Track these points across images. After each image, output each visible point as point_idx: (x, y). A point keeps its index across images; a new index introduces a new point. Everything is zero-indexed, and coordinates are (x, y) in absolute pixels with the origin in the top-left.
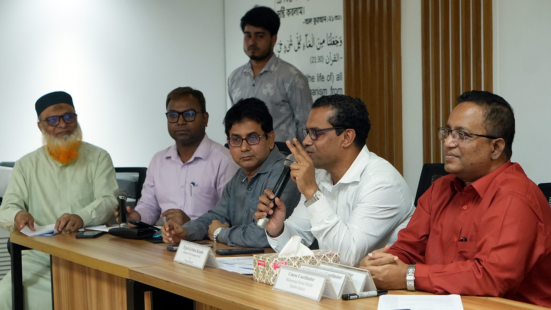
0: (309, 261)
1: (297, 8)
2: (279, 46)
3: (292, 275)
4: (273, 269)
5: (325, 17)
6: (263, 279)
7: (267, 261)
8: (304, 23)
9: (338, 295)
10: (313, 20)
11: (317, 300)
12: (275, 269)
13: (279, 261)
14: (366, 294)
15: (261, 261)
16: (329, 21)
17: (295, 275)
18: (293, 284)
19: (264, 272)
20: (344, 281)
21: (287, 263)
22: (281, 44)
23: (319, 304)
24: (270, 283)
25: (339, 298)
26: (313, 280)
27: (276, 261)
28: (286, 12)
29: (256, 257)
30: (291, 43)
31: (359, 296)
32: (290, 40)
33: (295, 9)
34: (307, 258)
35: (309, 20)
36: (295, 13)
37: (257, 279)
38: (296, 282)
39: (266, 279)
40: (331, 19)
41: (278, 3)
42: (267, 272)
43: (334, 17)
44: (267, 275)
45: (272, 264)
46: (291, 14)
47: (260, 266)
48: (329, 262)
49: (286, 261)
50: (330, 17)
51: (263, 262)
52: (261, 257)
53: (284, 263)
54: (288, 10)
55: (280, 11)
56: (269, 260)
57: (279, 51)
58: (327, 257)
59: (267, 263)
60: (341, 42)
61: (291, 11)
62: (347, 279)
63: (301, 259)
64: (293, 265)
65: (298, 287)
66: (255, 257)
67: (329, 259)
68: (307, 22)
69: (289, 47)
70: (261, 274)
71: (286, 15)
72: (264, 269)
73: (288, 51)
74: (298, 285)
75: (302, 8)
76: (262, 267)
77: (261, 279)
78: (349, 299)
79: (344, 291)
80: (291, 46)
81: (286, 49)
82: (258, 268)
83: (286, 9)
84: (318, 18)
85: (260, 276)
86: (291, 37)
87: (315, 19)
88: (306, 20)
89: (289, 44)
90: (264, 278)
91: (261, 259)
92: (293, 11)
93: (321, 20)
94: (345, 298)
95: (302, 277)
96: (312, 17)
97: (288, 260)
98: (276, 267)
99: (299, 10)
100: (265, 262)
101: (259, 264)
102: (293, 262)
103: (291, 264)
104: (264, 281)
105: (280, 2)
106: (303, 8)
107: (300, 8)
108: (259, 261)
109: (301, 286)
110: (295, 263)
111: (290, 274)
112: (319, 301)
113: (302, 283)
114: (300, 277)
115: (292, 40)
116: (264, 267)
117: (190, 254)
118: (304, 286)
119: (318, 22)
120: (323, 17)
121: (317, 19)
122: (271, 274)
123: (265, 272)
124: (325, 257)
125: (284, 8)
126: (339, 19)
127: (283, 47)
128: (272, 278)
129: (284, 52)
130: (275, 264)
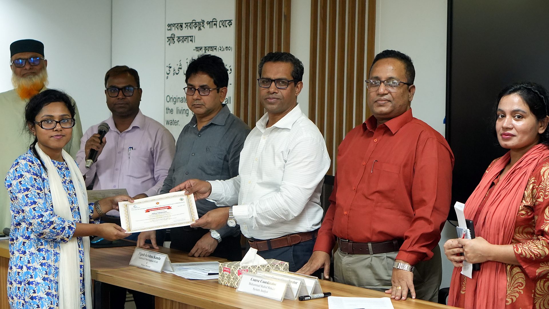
0: (265, 269)
1: (189, 37)
2: (168, 68)
3: (255, 280)
4: (237, 275)
5: (216, 47)
6: (227, 283)
7: (232, 268)
8: (194, 50)
9: (295, 296)
10: (203, 48)
11: (281, 300)
12: (239, 275)
13: (242, 269)
14: (316, 296)
15: (227, 268)
16: (220, 50)
17: (257, 281)
18: (256, 287)
19: (228, 277)
20: (300, 285)
21: (248, 270)
22: (170, 67)
23: (282, 303)
24: (234, 286)
25: (296, 299)
26: (275, 285)
27: (240, 269)
28: (176, 39)
29: (222, 264)
30: (180, 67)
31: (312, 297)
32: (179, 64)
33: (185, 37)
34: (263, 266)
35: (200, 48)
36: (185, 41)
37: (222, 282)
38: (259, 286)
39: (231, 283)
40: (222, 49)
41: (168, 30)
42: (232, 278)
43: (224, 47)
44: (232, 279)
45: (236, 271)
46: (181, 41)
47: (225, 272)
48: (281, 269)
49: (247, 269)
50: (220, 47)
51: (228, 269)
52: (227, 265)
53: (246, 270)
54: (179, 38)
55: (170, 37)
56: (234, 267)
57: (168, 73)
58: (279, 266)
59: (232, 270)
60: (231, 70)
61: (181, 38)
62: (302, 284)
63: (259, 267)
64: (253, 272)
65: (261, 290)
66: (220, 265)
67: (280, 267)
68: (197, 50)
69: (179, 70)
70: (226, 278)
71: (176, 42)
72: (229, 275)
73: (177, 74)
74: (260, 288)
75: (192, 36)
76: (228, 273)
77: (225, 283)
78: (305, 300)
79: (300, 294)
80: (180, 70)
81: (175, 71)
82: (223, 274)
83: (176, 36)
84: (209, 47)
85: (225, 280)
86: (181, 62)
87: (206, 47)
88: (197, 48)
89: (178, 68)
90: (229, 282)
91: (226, 267)
92: (183, 38)
93: (211, 49)
94: (302, 299)
95: (264, 282)
96: (203, 45)
97: (249, 268)
98: (239, 273)
99: (190, 39)
100: (231, 270)
101: (224, 271)
102: (253, 270)
103: (251, 271)
104: (229, 285)
105: (170, 30)
106: (194, 37)
107: (190, 37)
108: (225, 268)
109: (264, 289)
110: (254, 271)
111: (252, 279)
112: (282, 301)
113: (264, 287)
114: (262, 282)
115: (181, 64)
116: (229, 273)
117: (147, 260)
118: (267, 290)
119: (208, 50)
120: (213, 47)
121: (207, 48)
122: (236, 279)
123: (230, 278)
124: (277, 266)
125: (174, 35)
126: (229, 50)
127: (172, 69)
128: (236, 282)
129: (173, 74)
130: (239, 271)
